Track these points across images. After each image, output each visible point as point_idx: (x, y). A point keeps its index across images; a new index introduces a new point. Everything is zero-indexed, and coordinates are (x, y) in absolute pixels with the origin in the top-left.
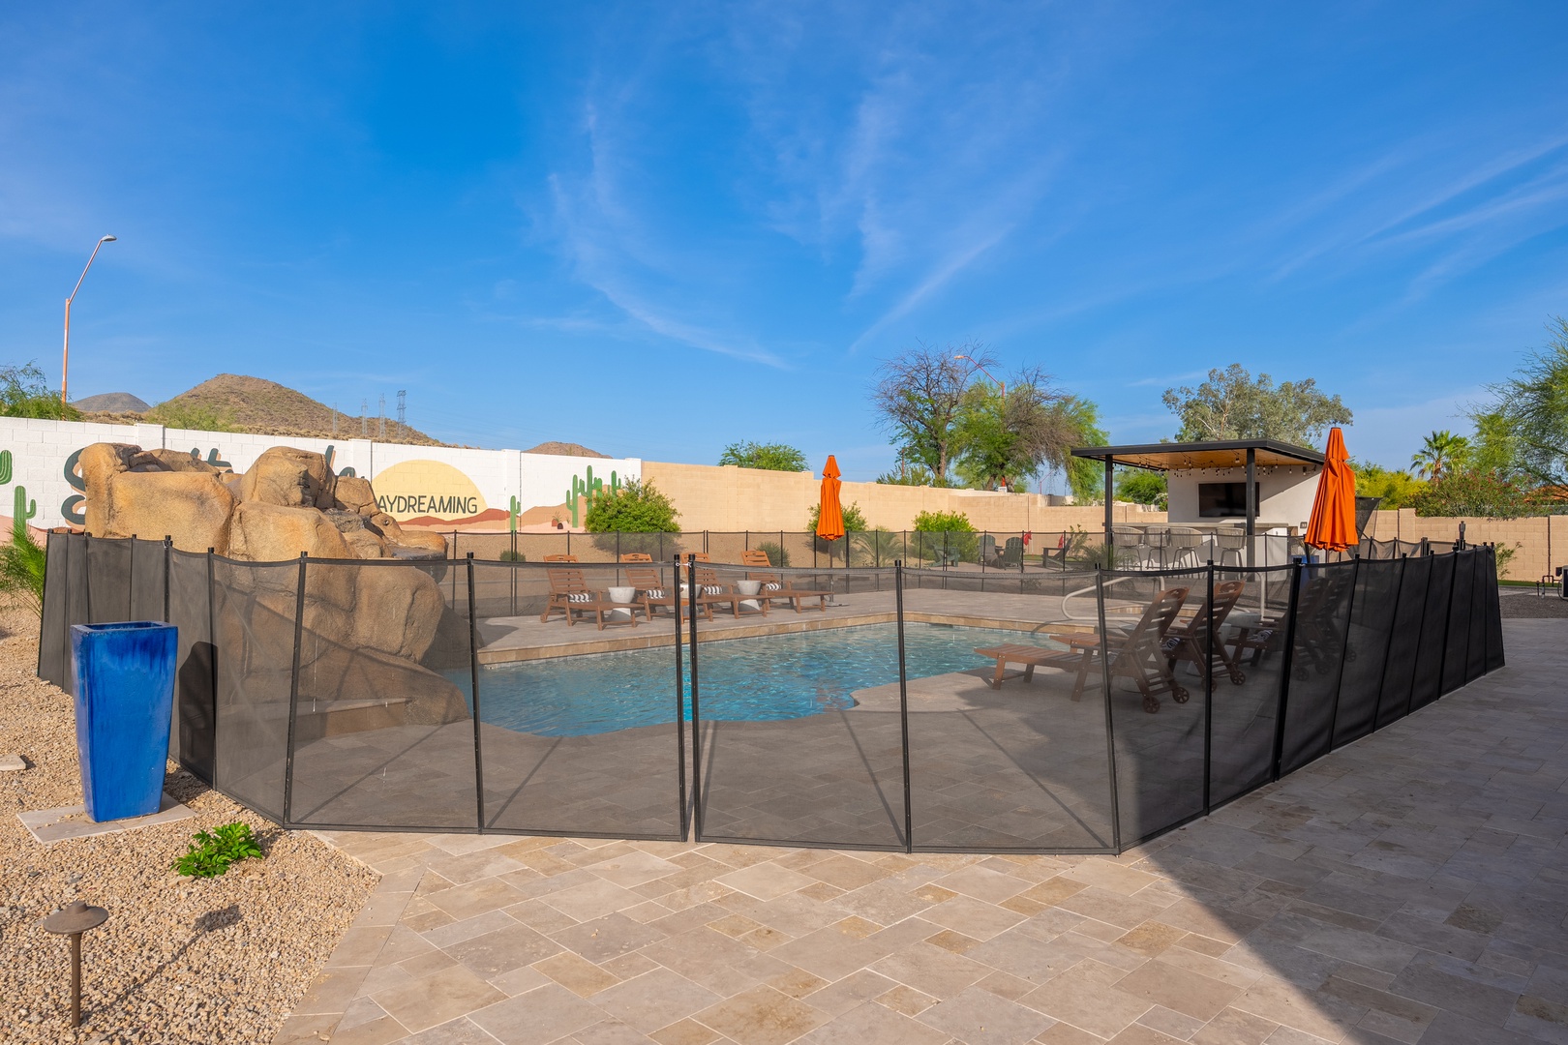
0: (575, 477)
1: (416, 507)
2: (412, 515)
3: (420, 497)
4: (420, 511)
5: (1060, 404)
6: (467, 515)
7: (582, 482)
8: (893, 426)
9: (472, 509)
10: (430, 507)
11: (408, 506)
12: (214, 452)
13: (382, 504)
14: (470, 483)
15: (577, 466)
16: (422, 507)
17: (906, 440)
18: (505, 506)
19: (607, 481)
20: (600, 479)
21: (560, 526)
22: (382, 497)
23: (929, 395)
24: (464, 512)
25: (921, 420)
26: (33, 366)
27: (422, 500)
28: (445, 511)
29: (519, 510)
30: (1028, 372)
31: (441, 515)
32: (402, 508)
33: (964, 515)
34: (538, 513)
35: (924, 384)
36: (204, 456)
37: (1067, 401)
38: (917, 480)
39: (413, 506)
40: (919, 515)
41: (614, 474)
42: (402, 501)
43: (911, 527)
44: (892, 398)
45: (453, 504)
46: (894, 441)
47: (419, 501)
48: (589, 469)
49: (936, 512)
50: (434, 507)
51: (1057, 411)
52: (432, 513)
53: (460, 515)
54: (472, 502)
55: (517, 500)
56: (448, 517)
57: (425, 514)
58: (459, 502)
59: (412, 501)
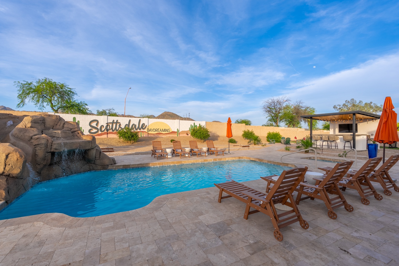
0: (191, 125)
1: (157, 131)
2: (157, 132)
5: (306, 109)
6: (168, 132)
7: (193, 126)
8: (267, 115)
9: (169, 131)
10: (160, 131)
11: (156, 131)
12: (117, 121)
13: (150, 130)
14: (168, 126)
15: (192, 123)
17: (269, 117)
18: (176, 131)
19: (198, 126)
21: (188, 135)
22: (150, 129)
23: (274, 108)
25: (273, 113)
26: (113, 109)
27: (159, 129)
28: (163, 131)
29: (179, 131)
30: (298, 102)
31: (163, 132)
32: (154, 131)
33: (279, 132)
34: (183, 132)
35: (273, 105)
36: (115, 121)
37: (308, 108)
38: (272, 125)
40: (268, 132)
41: (200, 124)
43: (266, 135)
44: (266, 109)
45: (165, 130)
46: (267, 118)
47: (158, 129)
48: (194, 123)
49: (272, 132)
50: (161, 131)
51: (306, 110)
52: (161, 132)
53: (167, 132)
54: (169, 130)
55: (179, 129)
56: (164, 133)
57: (159, 132)
58: (166, 130)
59: (157, 130)
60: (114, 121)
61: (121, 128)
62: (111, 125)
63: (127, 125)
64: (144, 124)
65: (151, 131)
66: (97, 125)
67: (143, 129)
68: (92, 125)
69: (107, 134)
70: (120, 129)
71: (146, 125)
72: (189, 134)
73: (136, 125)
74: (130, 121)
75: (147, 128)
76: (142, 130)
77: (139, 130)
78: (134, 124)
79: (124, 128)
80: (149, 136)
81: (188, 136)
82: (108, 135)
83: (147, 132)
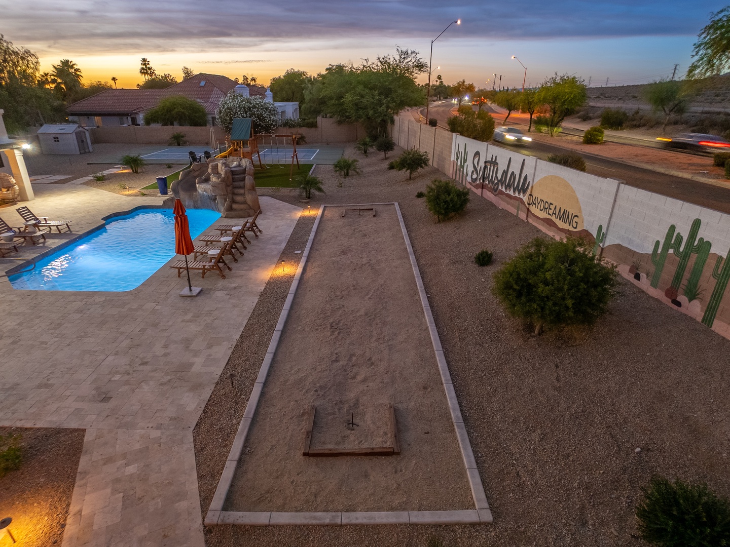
0: (673, 228)
2: (545, 215)
3: (551, 204)
4: (549, 213)
6: (571, 228)
7: (679, 238)
9: (574, 225)
10: (553, 213)
11: (544, 208)
12: (496, 157)
13: (535, 202)
14: (577, 202)
15: (680, 215)
16: (550, 211)
18: (595, 232)
19: (719, 249)
20: (709, 244)
21: (637, 277)
22: (535, 198)
24: (570, 224)
27: (551, 206)
28: (560, 220)
29: (602, 240)
31: (557, 221)
32: (542, 207)
36: (494, 159)
39: (546, 209)
42: (543, 204)
45: (565, 215)
48: (697, 224)
50: (555, 214)
52: (553, 218)
55: (604, 230)
56: (561, 224)
57: (551, 217)
58: (568, 216)
59: (547, 205)
60: (492, 156)
61: (497, 178)
63: (505, 171)
64: (526, 178)
65: (535, 204)
66: (478, 163)
67: (524, 192)
68: (476, 161)
69: (482, 188)
70: (496, 181)
71: (530, 181)
72: (643, 276)
73: (516, 175)
74: (510, 161)
75: (529, 192)
76: (521, 195)
77: (517, 194)
78: (513, 173)
79: (500, 180)
80: (530, 220)
81: (635, 282)
82: (484, 190)
83: (527, 205)
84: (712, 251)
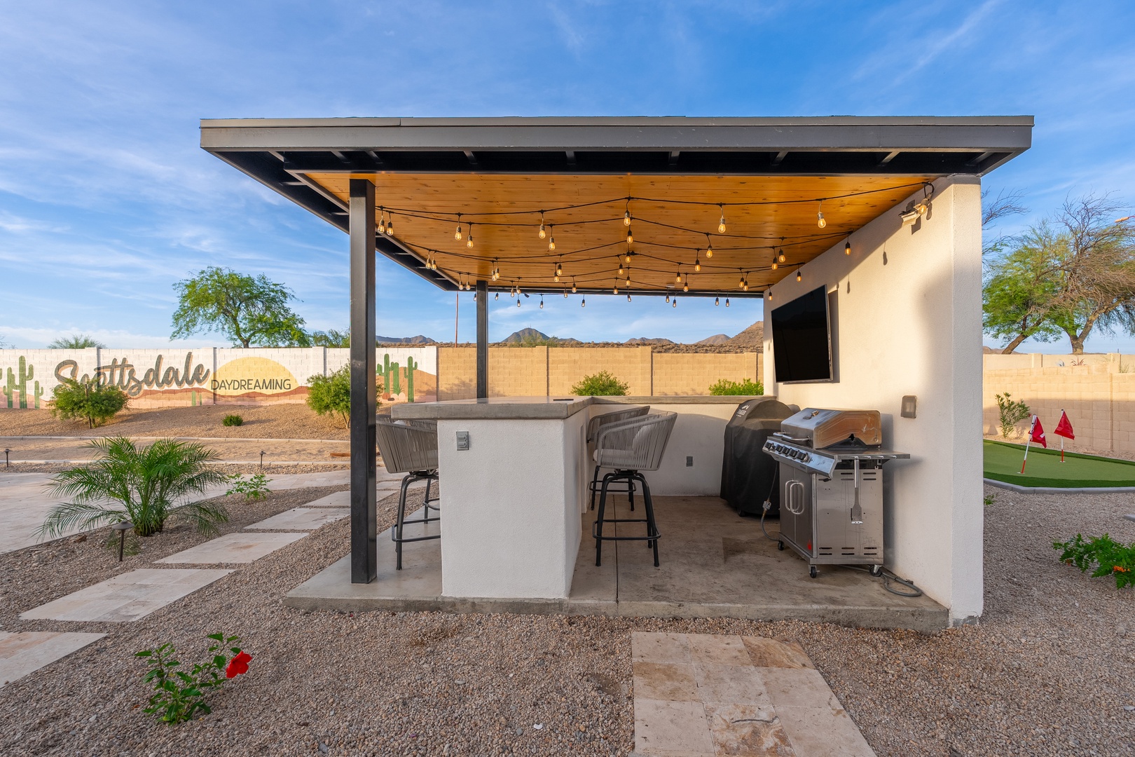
1: (246, 387)
2: (243, 391)
3: (248, 380)
4: (248, 389)
6: (283, 390)
9: (287, 387)
10: (255, 386)
11: (241, 386)
12: (124, 360)
13: (223, 385)
14: (285, 369)
16: (250, 386)
20: (397, 363)
22: (223, 381)
24: (281, 388)
27: (250, 382)
28: (267, 388)
31: (264, 391)
32: (236, 386)
36: (119, 362)
39: (243, 386)
41: (410, 358)
42: (236, 384)
45: (273, 384)
47: (248, 382)
50: (259, 386)
52: (257, 390)
53: (278, 391)
54: (287, 382)
56: (269, 392)
57: (253, 390)
58: (277, 383)
59: (243, 383)
60: (115, 360)
61: (135, 380)
62: (108, 373)
63: (151, 370)
64: (200, 367)
66: (74, 373)
67: (199, 381)
68: (62, 374)
70: (133, 383)
71: (208, 370)
73: (177, 369)
74: (160, 357)
75: (211, 377)
76: (196, 385)
77: (186, 386)
78: (170, 369)
79: (142, 381)
80: (221, 402)
83: (212, 391)
84: (400, 366)
